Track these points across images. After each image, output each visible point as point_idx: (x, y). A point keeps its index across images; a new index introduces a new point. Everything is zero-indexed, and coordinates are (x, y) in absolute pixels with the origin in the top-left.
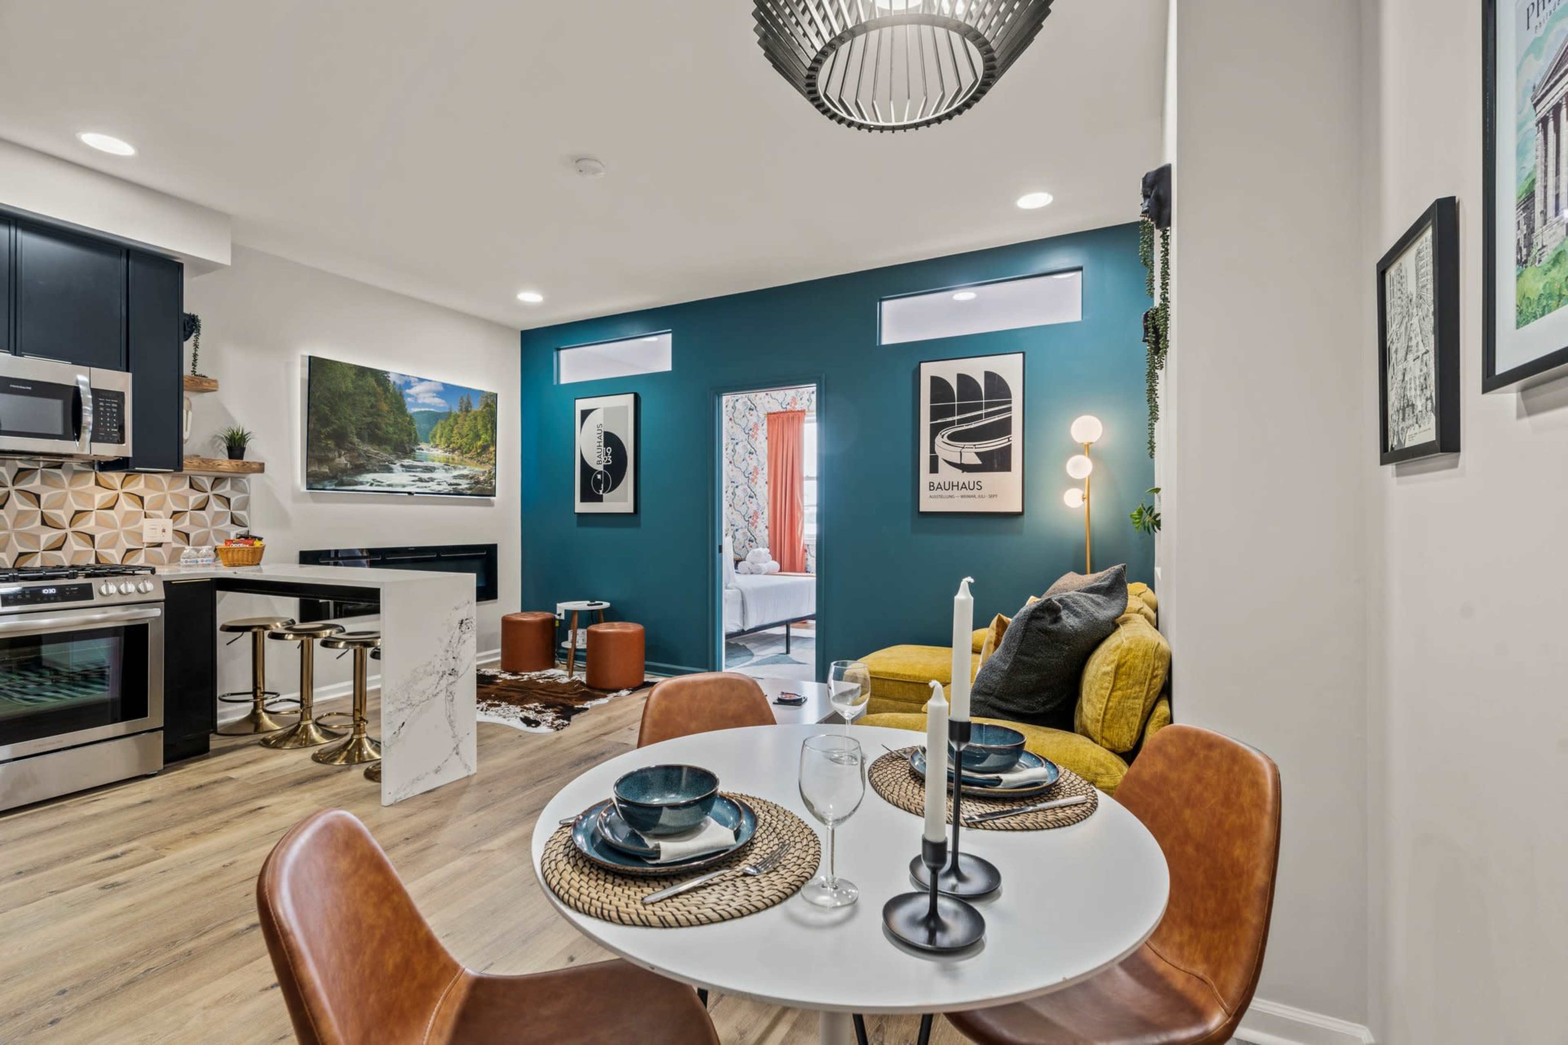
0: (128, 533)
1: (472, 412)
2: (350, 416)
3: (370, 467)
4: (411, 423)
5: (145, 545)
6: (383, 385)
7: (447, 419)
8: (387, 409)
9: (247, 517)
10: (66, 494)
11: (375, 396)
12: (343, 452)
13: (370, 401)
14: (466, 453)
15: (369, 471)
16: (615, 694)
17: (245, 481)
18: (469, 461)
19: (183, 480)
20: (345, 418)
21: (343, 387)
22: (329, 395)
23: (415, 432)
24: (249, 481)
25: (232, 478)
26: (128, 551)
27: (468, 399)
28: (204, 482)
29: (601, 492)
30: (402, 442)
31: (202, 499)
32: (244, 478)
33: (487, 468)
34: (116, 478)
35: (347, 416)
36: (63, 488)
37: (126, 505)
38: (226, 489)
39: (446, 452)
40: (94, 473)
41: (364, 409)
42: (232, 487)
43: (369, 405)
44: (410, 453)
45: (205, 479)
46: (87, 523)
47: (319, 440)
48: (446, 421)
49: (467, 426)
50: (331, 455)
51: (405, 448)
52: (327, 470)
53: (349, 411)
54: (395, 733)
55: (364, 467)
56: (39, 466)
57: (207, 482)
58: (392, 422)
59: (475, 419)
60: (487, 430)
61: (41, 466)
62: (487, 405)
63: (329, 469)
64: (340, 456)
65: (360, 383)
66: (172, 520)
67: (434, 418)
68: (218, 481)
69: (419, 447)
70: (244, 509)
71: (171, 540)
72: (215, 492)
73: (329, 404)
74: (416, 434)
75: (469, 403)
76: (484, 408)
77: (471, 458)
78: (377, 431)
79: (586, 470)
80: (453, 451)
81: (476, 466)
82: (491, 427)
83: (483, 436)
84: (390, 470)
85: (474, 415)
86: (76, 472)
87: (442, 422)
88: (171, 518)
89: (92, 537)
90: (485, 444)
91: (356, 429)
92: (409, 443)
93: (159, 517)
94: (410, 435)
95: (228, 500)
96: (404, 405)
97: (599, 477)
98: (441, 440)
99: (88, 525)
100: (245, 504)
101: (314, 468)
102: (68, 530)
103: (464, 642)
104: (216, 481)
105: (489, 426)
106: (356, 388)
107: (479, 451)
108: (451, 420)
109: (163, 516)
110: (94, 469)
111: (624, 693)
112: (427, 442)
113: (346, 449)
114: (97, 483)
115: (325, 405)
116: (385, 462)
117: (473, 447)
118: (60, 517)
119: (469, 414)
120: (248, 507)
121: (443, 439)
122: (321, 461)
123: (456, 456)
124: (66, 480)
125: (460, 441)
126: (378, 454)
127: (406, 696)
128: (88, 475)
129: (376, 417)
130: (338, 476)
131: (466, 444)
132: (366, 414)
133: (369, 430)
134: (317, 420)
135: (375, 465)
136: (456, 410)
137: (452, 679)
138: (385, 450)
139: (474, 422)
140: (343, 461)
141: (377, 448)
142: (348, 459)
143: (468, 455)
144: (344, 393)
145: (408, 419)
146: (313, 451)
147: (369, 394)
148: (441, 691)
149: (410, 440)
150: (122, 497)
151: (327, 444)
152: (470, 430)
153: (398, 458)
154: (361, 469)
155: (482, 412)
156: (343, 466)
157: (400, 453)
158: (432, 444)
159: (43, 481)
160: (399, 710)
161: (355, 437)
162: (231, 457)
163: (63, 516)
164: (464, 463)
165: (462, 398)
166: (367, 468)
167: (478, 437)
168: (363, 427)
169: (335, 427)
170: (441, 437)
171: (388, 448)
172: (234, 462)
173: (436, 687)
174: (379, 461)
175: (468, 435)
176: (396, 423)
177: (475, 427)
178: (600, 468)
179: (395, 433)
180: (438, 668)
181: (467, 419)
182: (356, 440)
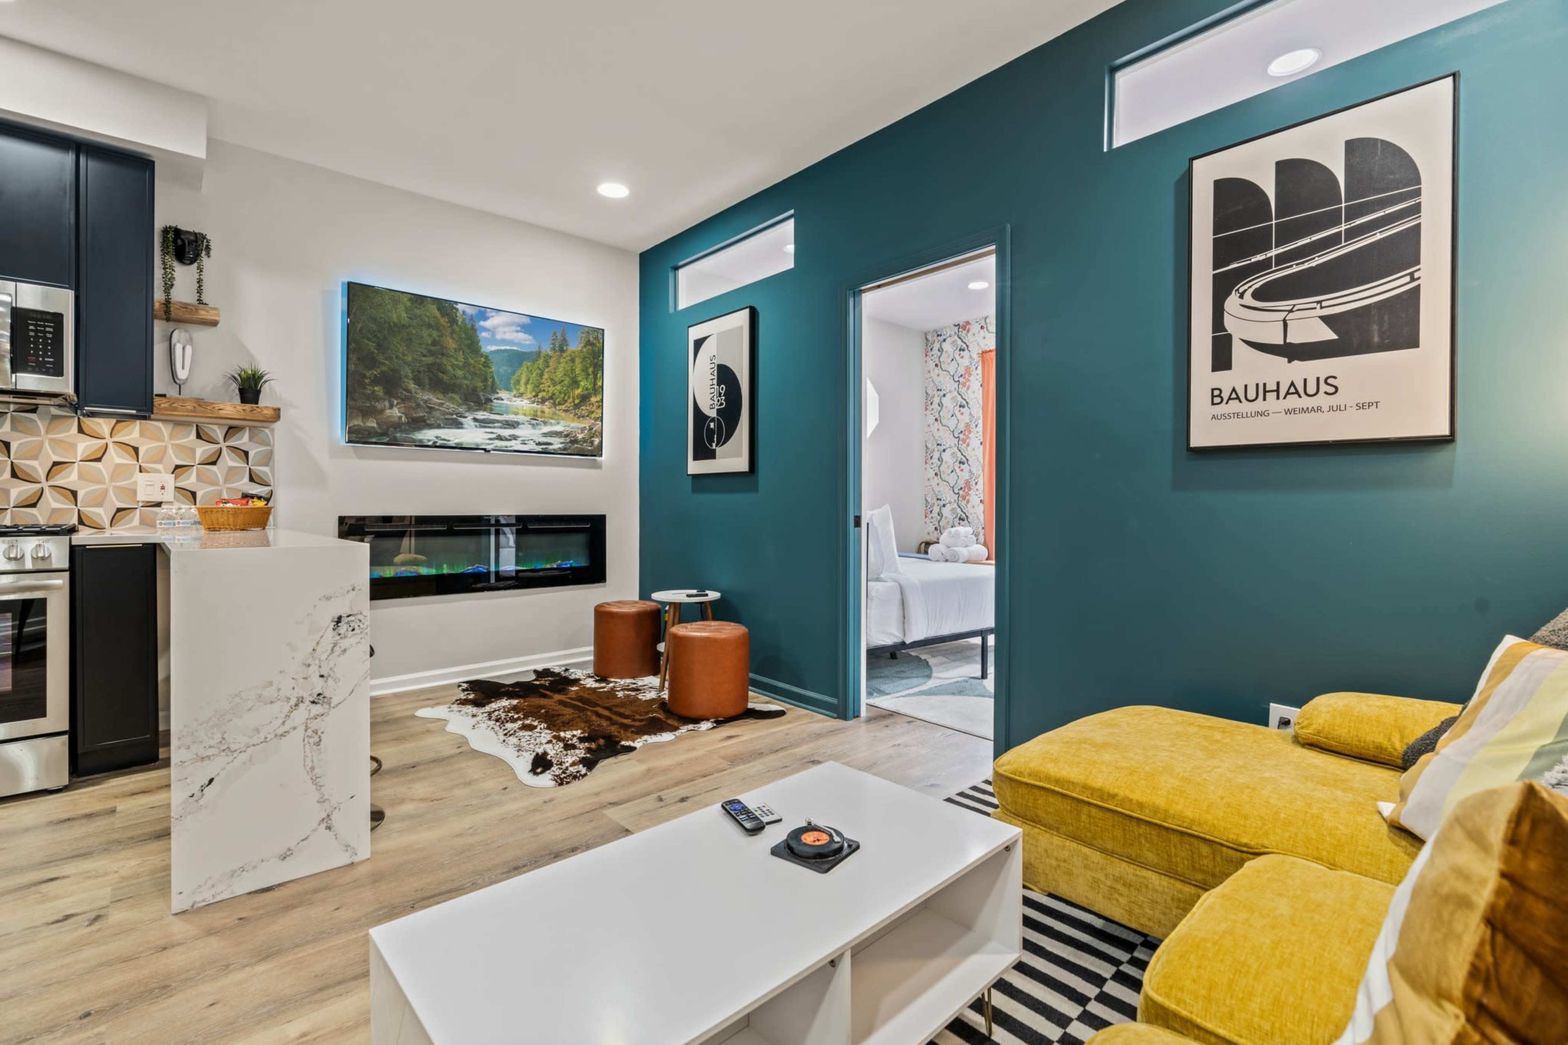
0: (119, 490)
1: (569, 352)
2: (404, 355)
3: (432, 421)
4: (486, 365)
5: (141, 504)
6: (448, 315)
7: (534, 361)
8: (454, 346)
9: (269, 474)
10: (42, 443)
11: (438, 329)
12: (395, 402)
13: (430, 336)
14: (560, 404)
15: (431, 426)
16: (691, 727)
17: (267, 431)
18: (563, 414)
19: (189, 429)
20: (397, 357)
21: (395, 316)
22: (375, 327)
23: (493, 377)
24: (272, 431)
25: (250, 428)
26: (119, 510)
27: (563, 335)
28: (215, 430)
29: (714, 445)
30: (475, 390)
31: (214, 450)
32: (267, 428)
33: (586, 423)
34: (104, 426)
35: (401, 356)
36: (39, 435)
37: (115, 457)
38: (242, 440)
39: (533, 402)
40: (76, 419)
41: (424, 346)
42: (251, 438)
43: (430, 342)
44: (485, 403)
45: (215, 427)
46: (68, 477)
47: (363, 386)
48: (534, 363)
49: (561, 369)
50: (379, 406)
51: (479, 398)
52: (375, 425)
53: (402, 348)
54: (192, 796)
55: (424, 421)
56: (9, 409)
57: (218, 431)
58: (460, 364)
59: (573, 360)
60: (588, 375)
61: (12, 409)
62: (589, 343)
63: (377, 423)
64: (391, 406)
65: (417, 311)
66: (173, 475)
67: (517, 358)
68: (232, 430)
69: (497, 396)
70: (267, 465)
71: (172, 499)
72: (228, 444)
73: (374, 339)
74: (494, 380)
75: (564, 340)
76: (585, 346)
77: (566, 411)
78: (441, 375)
79: (700, 417)
80: (543, 401)
81: (573, 421)
82: (593, 372)
83: (582, 384)
84: (459, 425)
85: (570, 356)
86: (55, 417)
87: (529, 364)
88: (173, 473)
89: (74, 494)
90: (586, 393)
91: (413, 372)
92: (484, 389)
93: (158, 471)
94: (485, 380)
95: (246, 453)
96: (478, 342)
97: (712, 425)
98: (526, 388)
99: (69, 478)
100: (268, 459)
101: (358, 422)
102: (45, 485)
103: (345, 651)
104: (231, 431)
105: (590, 370)
106: (410, 318)
107: (577, 401)
108: (541, 361)
109: (163, 471)
110: (76, 413)
111: (705, 726)
112: (508, 389)
113: (400, 398)
114: (81, 430)
115: (369, 339)
116: (453, 415)
117: (569, 398)
118: (34, 468)
119: (564, 355)
120: (271, 463)
121: (529, 387)
122: (366, 413)
123: (547, 407)
124: (41, 426)
125: (551, 389)
126: (442, 404)
127: (218, 736)
128: (70, 421)
129: (440, 356)
130: (389, 433)
131: (560, 393)
132: (424, 352)
133: (431, 375)
134: (359, 359)
135: (438, 419)
136: (547, 349)
137: (316, 709)
138: (452, 400)
139: (571, 364)
140: (395, 413)
141: (440, 396)
142: (402, 410)
143: (563, 407)
144: (395, 325)
145: (483, 359)
146: (354, 400)
147: (429, 326)
148: (294, 728)
149: (485, 386)
150: (111, 447)
151: (374, 391)
152: (565, 375)
153: (470, 409)
154: (420, 424)
155: (581, 351)
156: (396, 420)
157: (473, 404)
158: (515, 392)
159: (14, 428)
160: (203, 759)
161: (411, 382)
162: (244, 400)
163: (39, 467)
164: (556, 417)
165: (555, 334)
166: (428, 422)
167: (575, 383)
168: (422, 369)
169: (384, 368)
170: (527, 383)
171: (456, 397)
172: (248, 407)
173: (284, 723)
174: (444, 414)
175: (562, 381)
176: (466, 365)
177: (573, 370)
178: (713, 414)
179: (465, 378)
180: (286, 691)
181: (562, 360)
182: (412, 386)
